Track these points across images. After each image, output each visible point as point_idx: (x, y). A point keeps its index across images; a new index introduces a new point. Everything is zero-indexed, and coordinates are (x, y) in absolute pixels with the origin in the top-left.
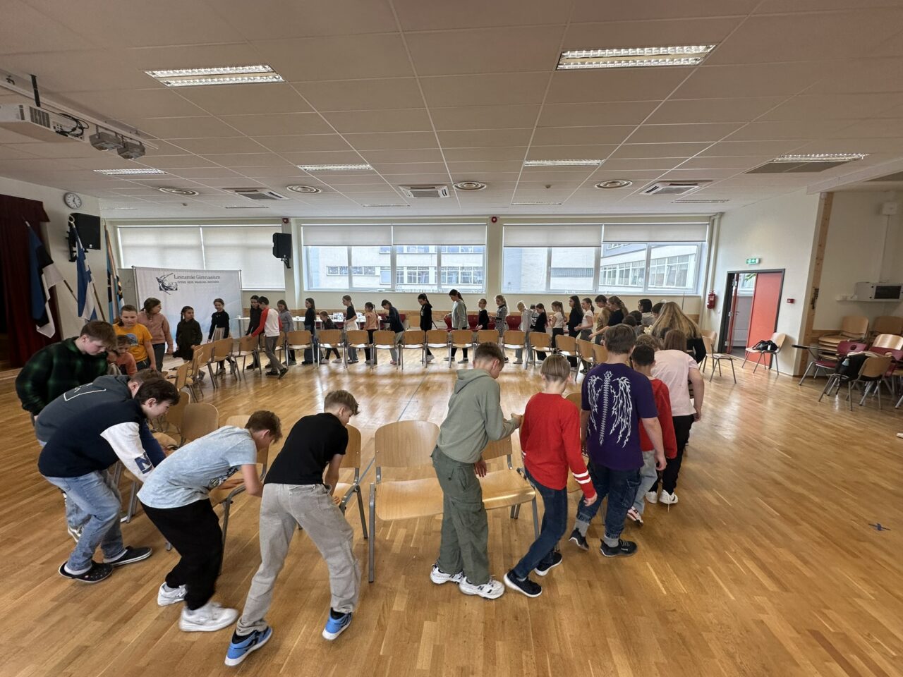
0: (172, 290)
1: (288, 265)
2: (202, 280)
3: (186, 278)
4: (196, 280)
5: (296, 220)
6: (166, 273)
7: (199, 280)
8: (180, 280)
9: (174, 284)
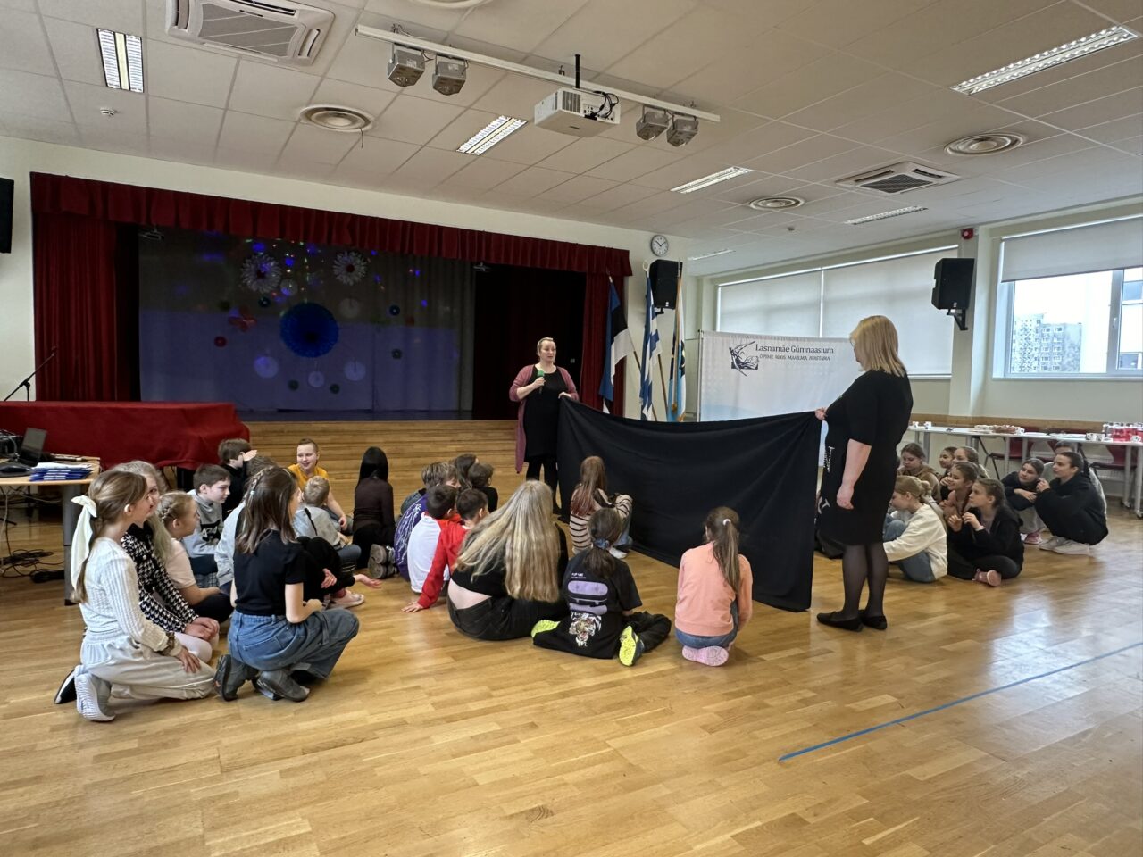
0: (749, 368)
1: (963, 324)
2: (800, 354)
3: (775, 349)
4: (791, 354)
5: (991, 230)
6: (744, 342)
7: (795, 354)
8: (763, 353)
9: (755, 359)
